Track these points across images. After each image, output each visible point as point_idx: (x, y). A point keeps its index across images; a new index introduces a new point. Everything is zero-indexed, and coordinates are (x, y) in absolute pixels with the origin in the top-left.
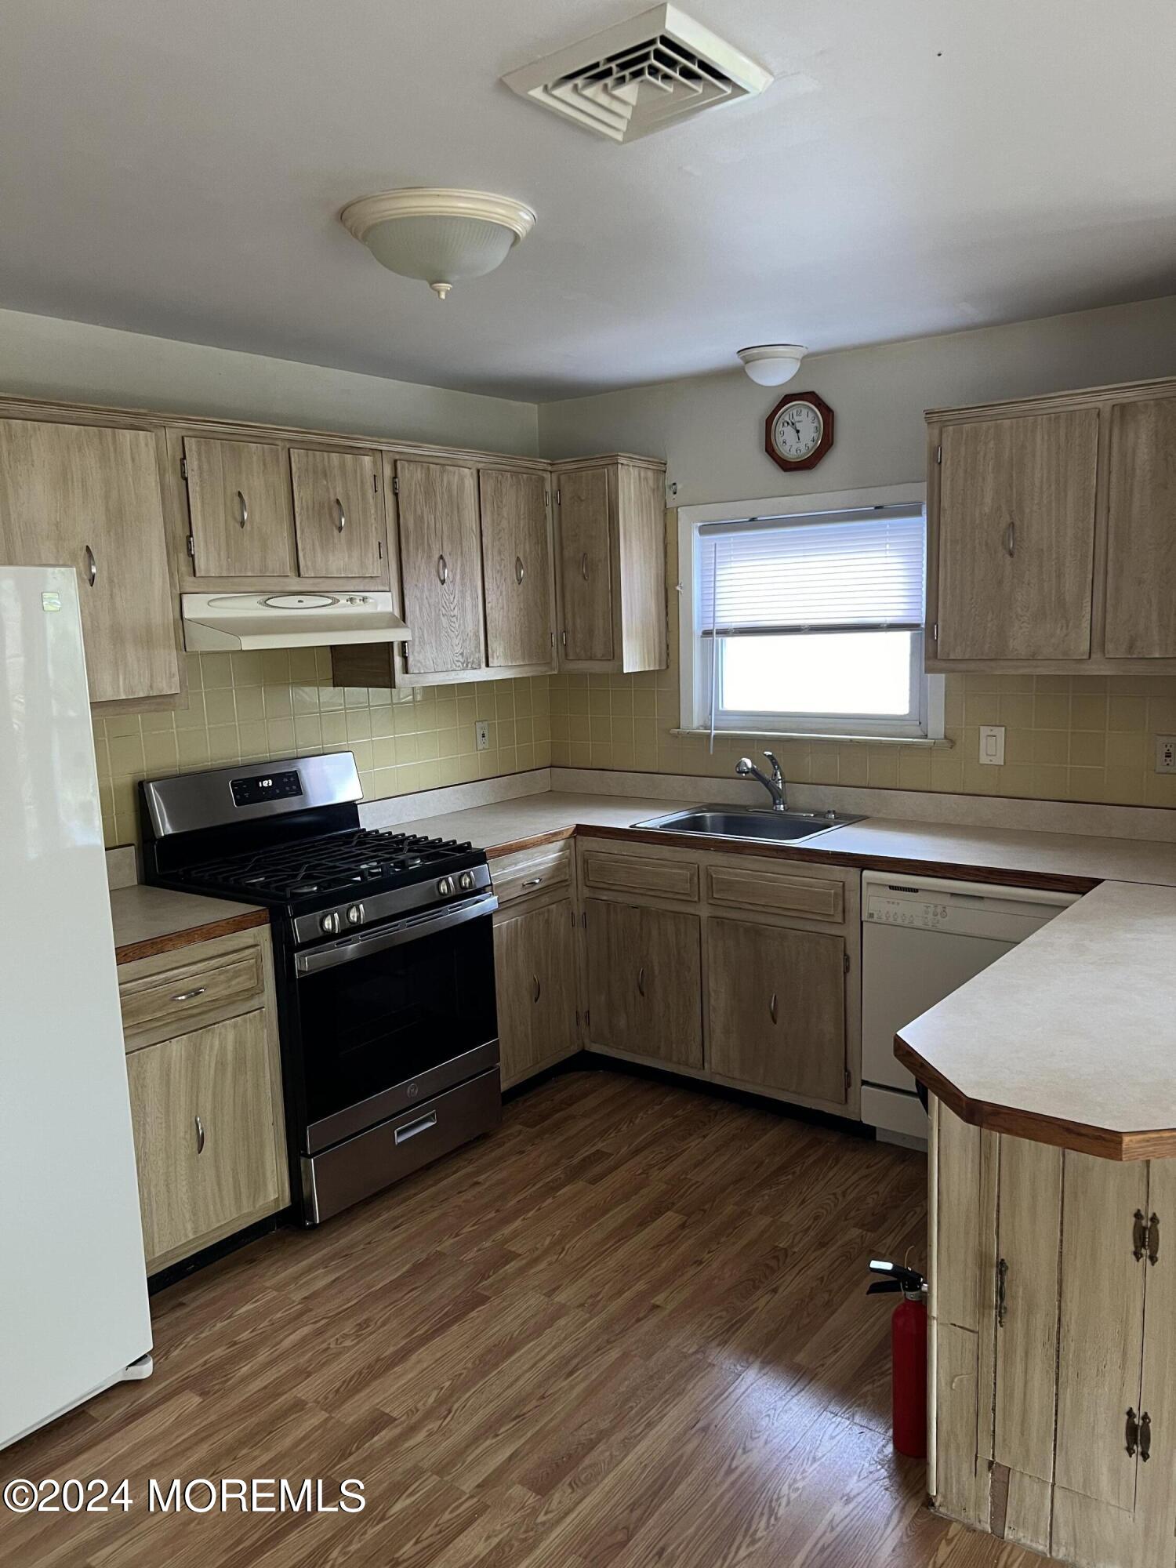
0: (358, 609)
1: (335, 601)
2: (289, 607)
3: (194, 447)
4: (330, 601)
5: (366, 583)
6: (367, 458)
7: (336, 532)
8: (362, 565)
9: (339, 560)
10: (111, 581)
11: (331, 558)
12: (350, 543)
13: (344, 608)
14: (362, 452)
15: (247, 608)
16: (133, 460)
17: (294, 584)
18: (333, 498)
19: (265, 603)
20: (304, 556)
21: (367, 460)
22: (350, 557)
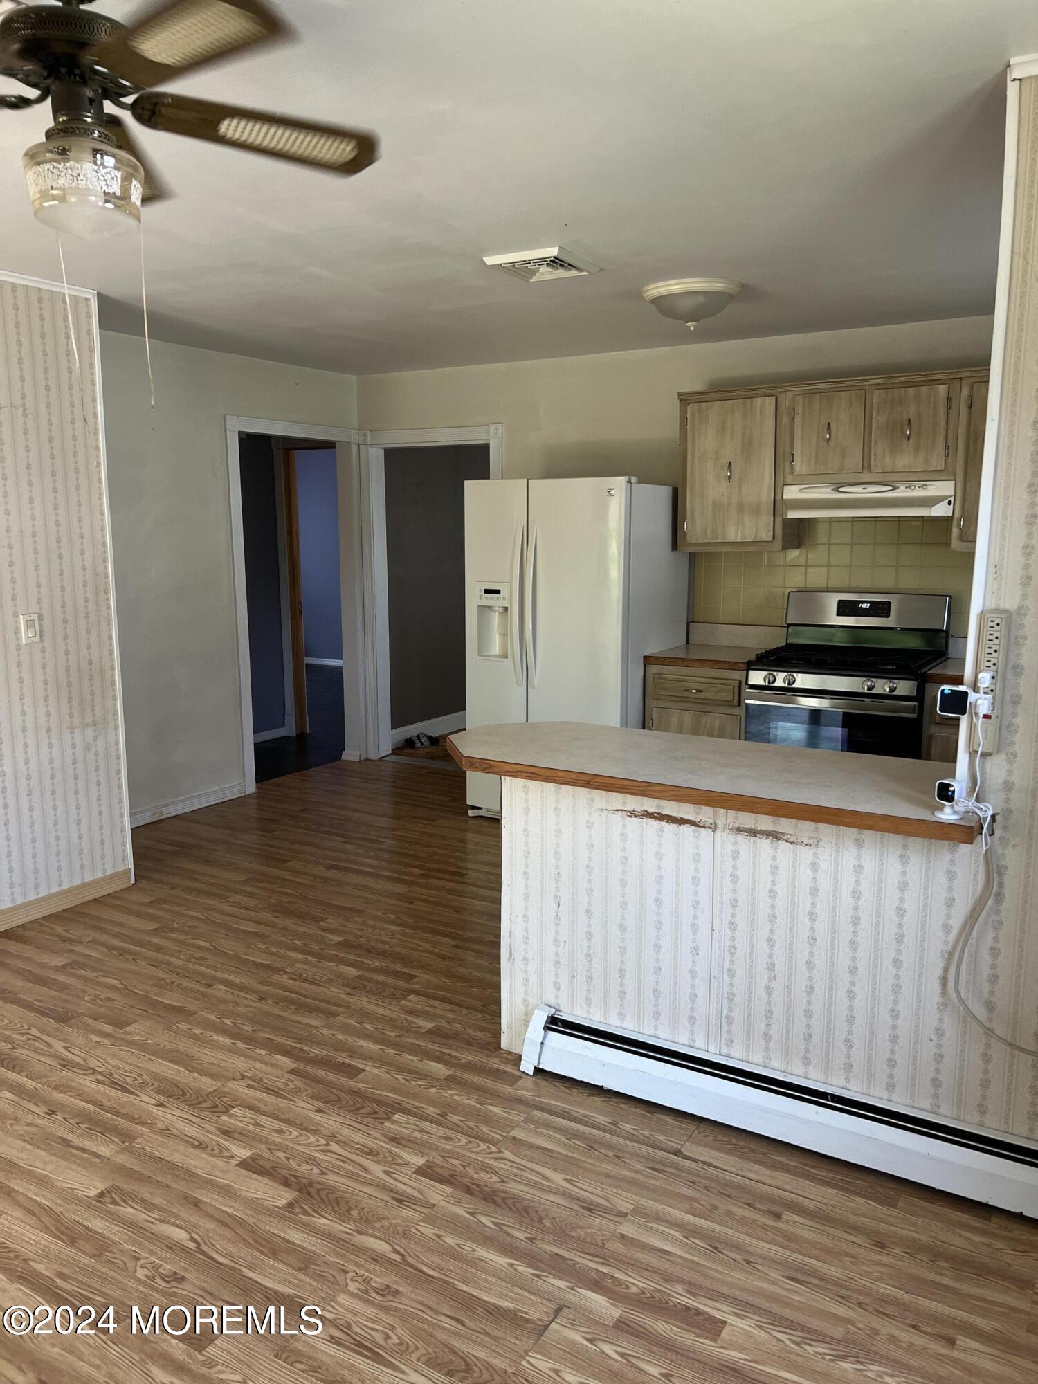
0: (918, 493)
1: (894, 488)
2: (856, 492)
3: (801, 400)
4: (891, 488)
5: (931, 475)
6: (942, 387)
7: (905, 441)
8: (927, 461)
9: (904, 460)
10: (740, 480)
11: (898, 457)
12: (917, 449)
13: (902, 492)
14: (939, 382)
15: (826, 493)
16: (761, 413)
17: (866, 477)
18: (905, 417)
19: (837, 490)
20: (875, 460)
21: (942, 388)
22: (916, 457)
